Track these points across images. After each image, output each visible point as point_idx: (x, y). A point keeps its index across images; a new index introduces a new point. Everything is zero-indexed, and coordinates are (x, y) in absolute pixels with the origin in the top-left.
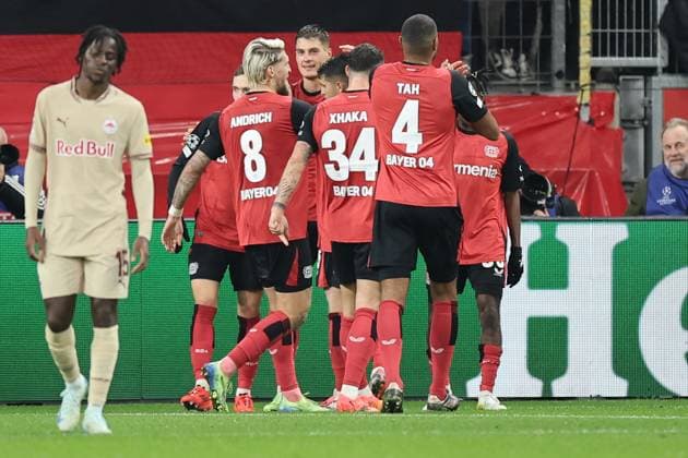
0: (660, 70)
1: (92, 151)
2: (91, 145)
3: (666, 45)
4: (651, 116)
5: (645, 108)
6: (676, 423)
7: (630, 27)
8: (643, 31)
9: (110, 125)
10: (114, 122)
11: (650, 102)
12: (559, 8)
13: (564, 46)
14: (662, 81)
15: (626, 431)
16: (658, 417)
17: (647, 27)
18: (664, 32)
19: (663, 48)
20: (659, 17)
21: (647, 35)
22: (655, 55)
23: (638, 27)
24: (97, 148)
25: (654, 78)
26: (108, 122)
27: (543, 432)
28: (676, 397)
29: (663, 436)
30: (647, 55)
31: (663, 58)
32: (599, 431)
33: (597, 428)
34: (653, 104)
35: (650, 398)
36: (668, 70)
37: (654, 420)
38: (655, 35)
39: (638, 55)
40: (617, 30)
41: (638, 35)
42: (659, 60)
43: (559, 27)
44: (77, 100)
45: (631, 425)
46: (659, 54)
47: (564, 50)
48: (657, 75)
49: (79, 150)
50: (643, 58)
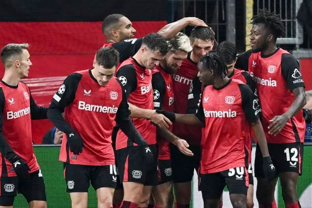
0: (297, 46)
3: (302, 30)
8: (286, 20)
12: (231, 5)
13: (235, 30)
14: (299, 53)
17: (289, 18)
18: (300, 21)
19: (300, 31)
20: (297, 11)
21: (289, 23)
22: (294, 36)
23: (283, 18)
25: (294, 52)
30: (289, 36)
31: (299, 38)
36: (303, 46)
38: (294, 23)
42: (297, 40)
43: (231, 17)
46: (297, 36)
47: (235, 33)
48: (296, 50)
50: (287, 39)
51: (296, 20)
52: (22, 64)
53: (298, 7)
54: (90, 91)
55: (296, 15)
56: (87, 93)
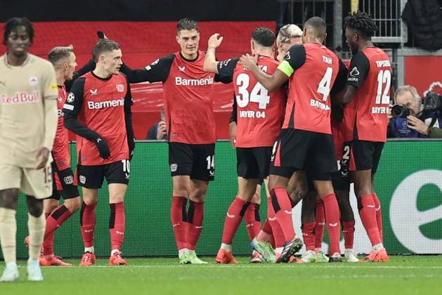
0: (402, 45)
1: (24, 99)
2: (23, 95)
3: (406, 29)
4: (397, 75)
5: (393, 69)
6: (413, 270)
7: (383, 17)
8: (391, 19)
9: (34, 80)
10: (36, 78)
11: (396, 65)
12: (338, 6)
13: (342, 30)
14: (404, 52)
15: (382, 276)
16: (402, 267)
17: (394, 17)
19: (405, 30)
20: (402, 10)
21: (394, 22)
22: (399, 35)
23: (388, 17)
24: (27, 97)
25: (399, 50)
26: (31, 78)
27: (328, 277)
28: (413, 254)
29: (405, 279)
30: (394, 35)
31: (404, 37)
32: (365, 276)
33: (363, 274)
34: (398, 67)
35: (397, 255)
36: (408, 45)
37: (400, 269)
38: (399, 22)
39: (388, 35)
40: (380, 20)
41: (389, 22)
42: (402, 39)
43: (338, 18)
44: (9, 68)
45: (385, 272)
46: (402, 35)
47: (341, 33)
48: (401, 48)
49: (16, 100)
50: (391, 37)
51: (401, 20)
52: (70, 67)
53: (403, 6)
54: (96, 91)
55: (401, 14)
56: (94, 92)
